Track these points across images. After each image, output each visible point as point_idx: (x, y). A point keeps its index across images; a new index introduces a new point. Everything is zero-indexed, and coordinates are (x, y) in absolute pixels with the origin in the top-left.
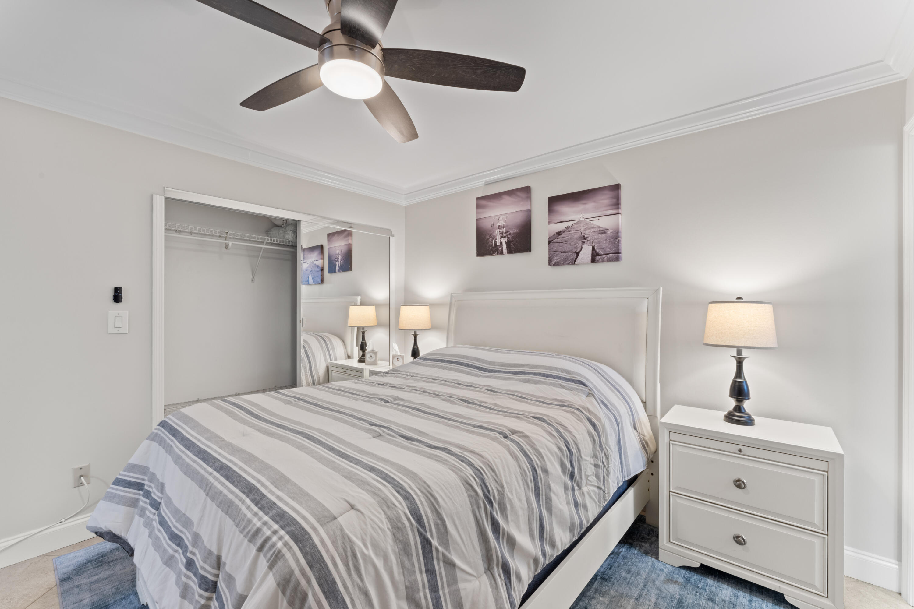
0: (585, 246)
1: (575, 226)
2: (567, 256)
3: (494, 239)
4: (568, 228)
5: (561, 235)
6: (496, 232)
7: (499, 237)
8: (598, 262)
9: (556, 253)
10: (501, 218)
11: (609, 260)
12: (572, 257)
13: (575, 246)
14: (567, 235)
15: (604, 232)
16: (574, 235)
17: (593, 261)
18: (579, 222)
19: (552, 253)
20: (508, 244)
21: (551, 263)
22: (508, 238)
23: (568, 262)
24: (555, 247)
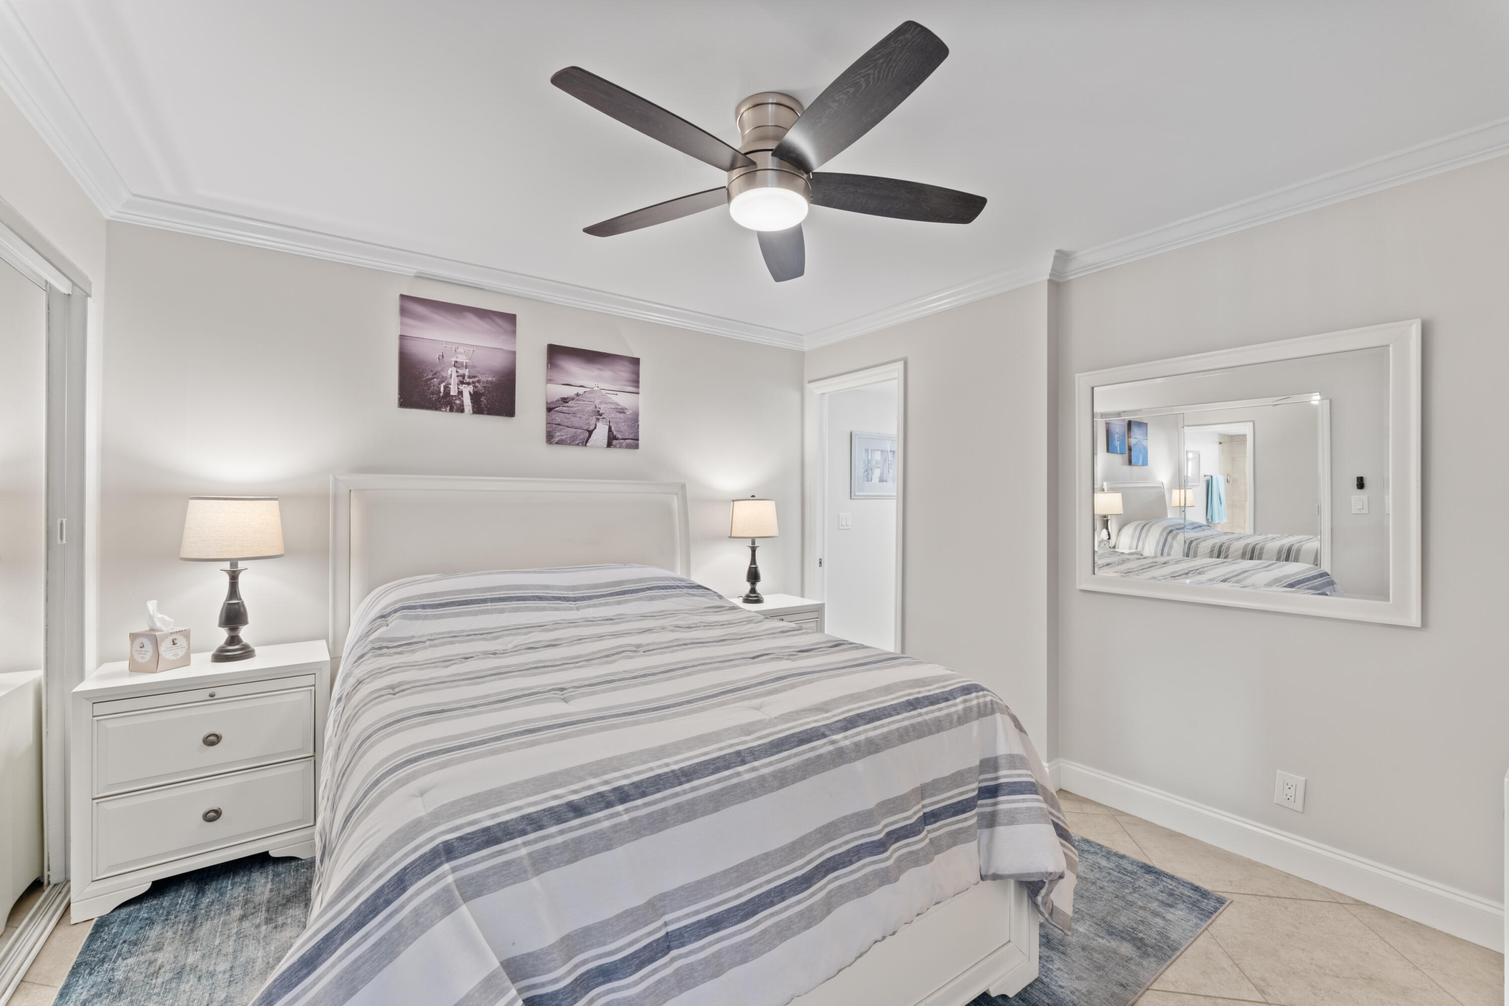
0: (599, 425)
1: (587, 395)
2: (575, 433)
3: (443, 382)
4: (578, 395)
5: (567, 402)
6: (449, 372)
7: (457, 381)
8: (615, 447)
9: (561, 427)
10: (461, 350)
11: (628, 447)
12: (582, 436)
13: (587, 422)
14: (577, 405)
15: (622, 411)
16: (587, 407)
17: (609, 445)
18: (592, 391)
19: (555, 426)
20: (475, 397)
21: (550, 438)
22: (475, 387)
23: (577, 442)
24: (558, 418)
